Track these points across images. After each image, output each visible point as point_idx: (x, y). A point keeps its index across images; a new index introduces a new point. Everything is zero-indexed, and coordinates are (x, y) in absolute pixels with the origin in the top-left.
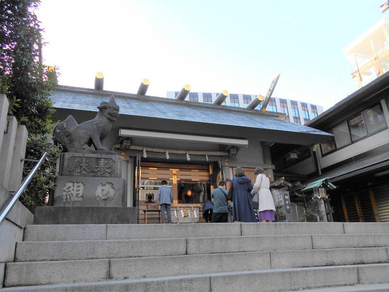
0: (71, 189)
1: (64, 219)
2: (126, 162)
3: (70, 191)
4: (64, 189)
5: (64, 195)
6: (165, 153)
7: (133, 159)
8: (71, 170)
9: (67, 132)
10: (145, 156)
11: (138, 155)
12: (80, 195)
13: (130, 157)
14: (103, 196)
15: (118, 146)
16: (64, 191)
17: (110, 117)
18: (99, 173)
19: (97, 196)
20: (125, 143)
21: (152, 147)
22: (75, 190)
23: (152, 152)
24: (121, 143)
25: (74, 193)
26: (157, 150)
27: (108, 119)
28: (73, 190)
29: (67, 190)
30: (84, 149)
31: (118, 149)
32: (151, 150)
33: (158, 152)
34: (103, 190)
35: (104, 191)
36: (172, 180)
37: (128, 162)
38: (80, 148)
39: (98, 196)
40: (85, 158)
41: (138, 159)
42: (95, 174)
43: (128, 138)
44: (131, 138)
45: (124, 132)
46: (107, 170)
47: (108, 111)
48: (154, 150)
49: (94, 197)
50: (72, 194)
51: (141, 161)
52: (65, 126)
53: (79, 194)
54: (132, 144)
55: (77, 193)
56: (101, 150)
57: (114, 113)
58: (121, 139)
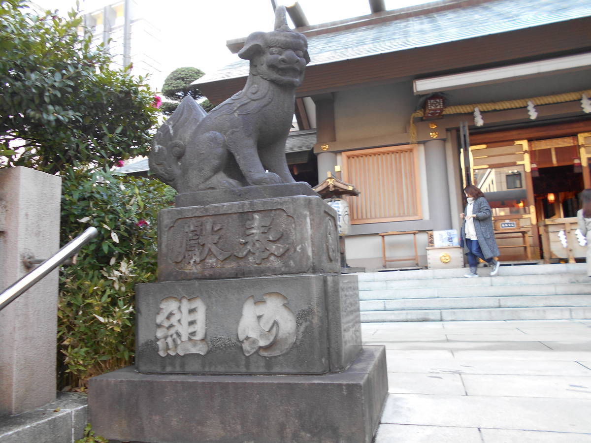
0: (174, 320)
1: (154, 417)
2: (441, 142)
3: (171, 326)
4: (160, 319)
5: (158, 340)
6: (525, 107)
7: (454, 132)
8: (180, 259)
9: (176, 145)
10: (480, 122)
11: (461, 126)
12: (199, 336)
13: (447, 130)
14: (263, 335)
15: (420, 114)
16: (159, 326)
17: (275, 76)
18: (251, 259)
19: (242, 337)
20: (432, 106)
21: (493, 101)
22: (185, 322)
23: (495, 110)
24: (424, 106)
25: (184, 330)
26: (507, 105)
27: (273, 82)
28: (179, 321)
29: (166, 324)
30: (213, 188)
31: (421, 120)
32: (490, 107)
33: (508, 109)
34: (259, 317)
35: (263, 321)
36: (523, 165)
37: (444, 140)
38: (201, 186)
39: (247, 338)
40: (210, 219)
41: (465, 131)
42: (242, 263)
43: (436, 95)
44: (442, 93)
45: (423, 86)
46: (273, 248)
47: (268, 57)
48: (499, 106)
49: (233, 340)
50: (178, 334)
51: (471, 134)
52: (171, 132)
53: (193, 334)
54: (446, 105)
55: (191, 330)
56: (258, 182)
57: (283, 61)
58: (422, 100)
